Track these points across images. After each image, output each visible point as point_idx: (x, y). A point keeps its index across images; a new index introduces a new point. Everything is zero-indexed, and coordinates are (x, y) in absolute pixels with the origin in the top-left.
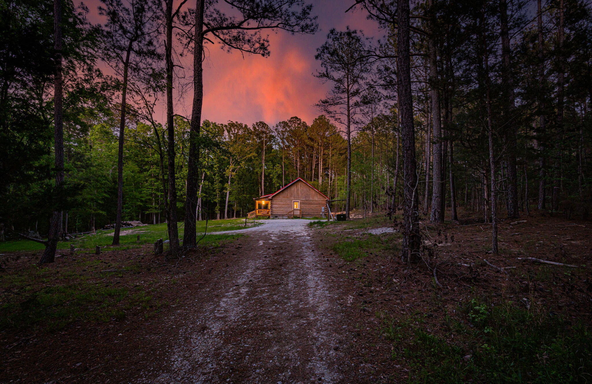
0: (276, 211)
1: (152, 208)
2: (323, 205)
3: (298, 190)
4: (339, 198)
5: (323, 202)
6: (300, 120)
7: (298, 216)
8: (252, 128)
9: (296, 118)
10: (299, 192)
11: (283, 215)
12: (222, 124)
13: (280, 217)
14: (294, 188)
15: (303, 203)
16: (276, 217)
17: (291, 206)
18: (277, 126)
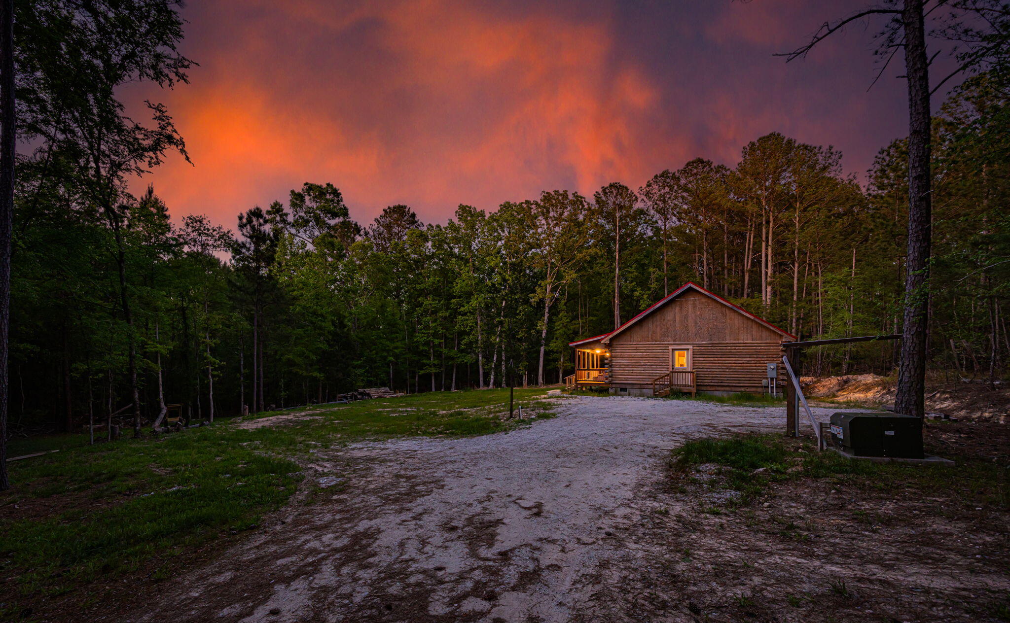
0: (622, 375)
1: (428, 365)
2: (771, 357)
3: (686, 317)
4: (830, 337)
5: (772, 349)
6: (709, 163)
7: (685, 389)
8: (593, 201)
9: (700, 161)
10: (690, 322)
11: (641, 386)
12: (527, 202)
13: (633, 391)
14: (674, 315)
15: (702, 354)
16: (625, 390)
17: (667, 361)
18: (649, 185)
